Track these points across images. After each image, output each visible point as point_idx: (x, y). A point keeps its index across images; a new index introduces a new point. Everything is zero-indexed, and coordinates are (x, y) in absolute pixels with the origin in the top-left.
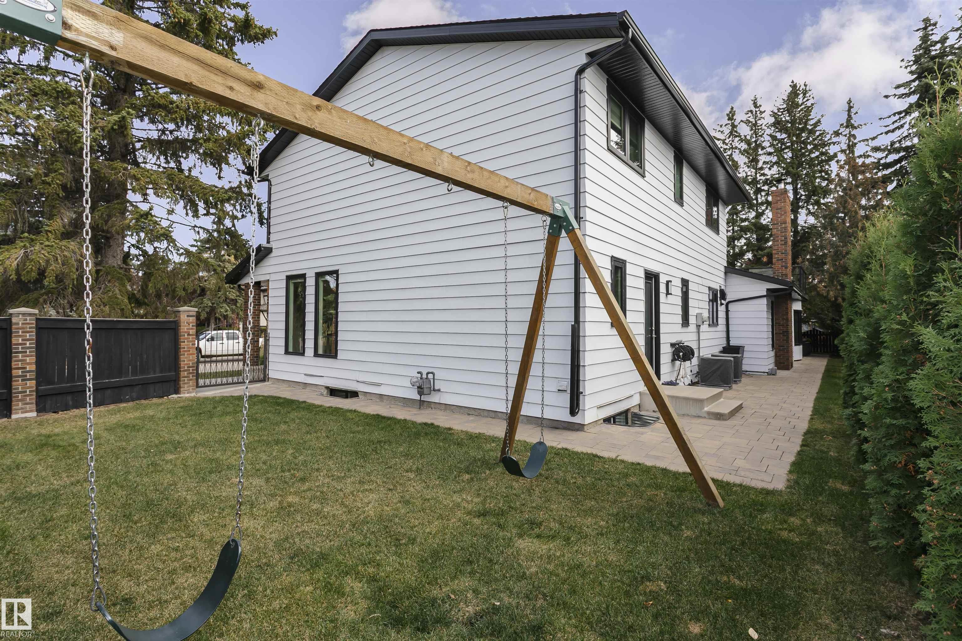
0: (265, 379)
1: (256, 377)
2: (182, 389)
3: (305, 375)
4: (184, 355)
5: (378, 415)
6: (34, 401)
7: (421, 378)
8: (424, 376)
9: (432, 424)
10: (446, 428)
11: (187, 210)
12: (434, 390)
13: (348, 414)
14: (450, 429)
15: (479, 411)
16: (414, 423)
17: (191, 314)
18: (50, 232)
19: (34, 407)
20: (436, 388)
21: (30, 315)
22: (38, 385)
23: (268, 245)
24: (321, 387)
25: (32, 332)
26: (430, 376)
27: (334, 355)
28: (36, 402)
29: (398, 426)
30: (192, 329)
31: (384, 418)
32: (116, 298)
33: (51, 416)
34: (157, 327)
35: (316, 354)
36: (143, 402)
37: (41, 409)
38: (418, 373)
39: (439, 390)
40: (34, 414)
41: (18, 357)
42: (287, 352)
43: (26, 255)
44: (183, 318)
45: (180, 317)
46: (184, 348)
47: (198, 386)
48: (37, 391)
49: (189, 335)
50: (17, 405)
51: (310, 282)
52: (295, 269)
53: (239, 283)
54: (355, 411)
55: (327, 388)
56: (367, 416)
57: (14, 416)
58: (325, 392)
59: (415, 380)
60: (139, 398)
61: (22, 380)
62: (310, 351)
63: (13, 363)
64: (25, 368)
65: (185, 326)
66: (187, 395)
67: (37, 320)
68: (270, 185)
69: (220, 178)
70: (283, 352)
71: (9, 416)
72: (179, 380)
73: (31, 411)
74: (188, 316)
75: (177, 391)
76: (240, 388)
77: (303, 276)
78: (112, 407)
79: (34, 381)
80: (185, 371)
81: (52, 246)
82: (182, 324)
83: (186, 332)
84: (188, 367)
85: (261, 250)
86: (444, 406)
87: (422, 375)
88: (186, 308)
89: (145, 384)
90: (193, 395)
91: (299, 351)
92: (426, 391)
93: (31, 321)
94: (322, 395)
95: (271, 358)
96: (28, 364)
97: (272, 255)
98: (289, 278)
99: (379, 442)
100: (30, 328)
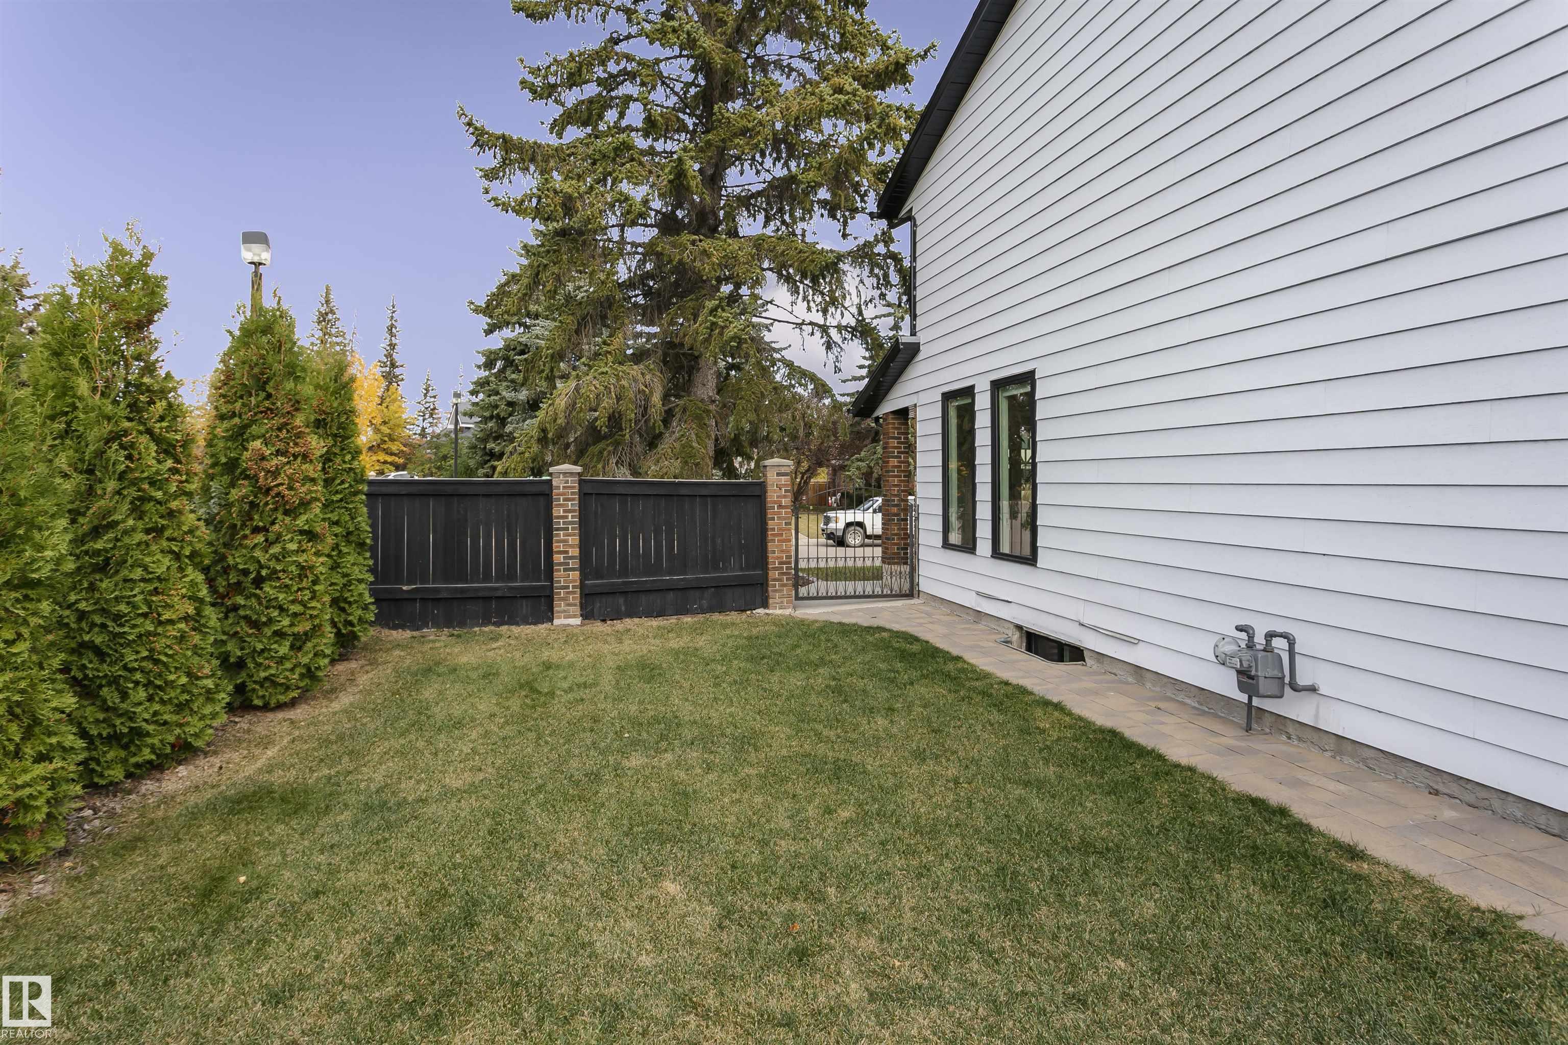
0: (912, 592)
1: (896, 588)
2: (771, 601)
3: (978, 593)
4: (773, 541)
5: (1113, 733)
6: (578, 602)
7: (1251, 646)
8: (1260, 639)
9: (1283, 812)
10: (1337, 845)
11: (808, 302)
12: (1295, 688)
13: (1039, 712)
14: (1354, 853)
15: (1484, 794)
16: (1217, 787)
17: (783, 470)
18: (610, 353)
19: (577, 610)
20: (1302, 681)
21: (572, 474)
22: (584, 577)
23: (913, 340)
24: (1007, 625)
25: (573, 499)
26: (1279, 644)
27: (1031, 560)
28: (581, 603)
29: (1162, 788)
30: (785, 497)
31: (1129, 746)
32: (691, 447)
33: (598, 627)
34: (734, 493)
35: (997, 554)
36: (716, 617)
37: (587, 615)
38: (1239, 629)
39: (1313, 689)
40: (578, 621)
41: (558, 535)
42: (946, 545)
43: (577, 389)
44: (772, 477)
45: (765, 476)
46: (773, 529)
47: (797, 598)
48: (582, 586)
49: (780, 507)
50: (559, 606)
51: (983, 402)
52: (954, 379)
53: (875, 415)
54: (1058, 707)
55: (1019, 628)
56: (1083, 727)
57: (557, 622)
58: (1016, 636)
59: (1229, 648)
60: (711, 610)
61: (565, 570)
62: (984, 546)
63: (555, 545)
64: (567, 552)
65: (775, 491)
66: (778, 612)
67: (581, 482)
68: (915, 225)
69: (845, 236)
70: (940, 544)
71: (551, 620)
72: (767, 585)
73: (574, 616)
74: (778, 475)
75: (765, 605)
76: (865, 606)
77: (969, 392)
78: (673, 620)
79: (578, 573)
80: (775, 569)
81: (607, 373)
82: (769, 488)
83: (775, 502)
84: (780, 563)
85: (899, 350)
86: (1333, 740)
87: (1251, 638)
88: (776, 461)
89: (720, 587)
90: (787, 612)
91: (969, 546)
92: (1264, 686)
93: (573, 482)
94: (1007, 642)
95: (923, 554)
96: (572, 546)
97: (921, 356)
98: (948, 397)
99: (1086, 847)
100: (573, 493)
